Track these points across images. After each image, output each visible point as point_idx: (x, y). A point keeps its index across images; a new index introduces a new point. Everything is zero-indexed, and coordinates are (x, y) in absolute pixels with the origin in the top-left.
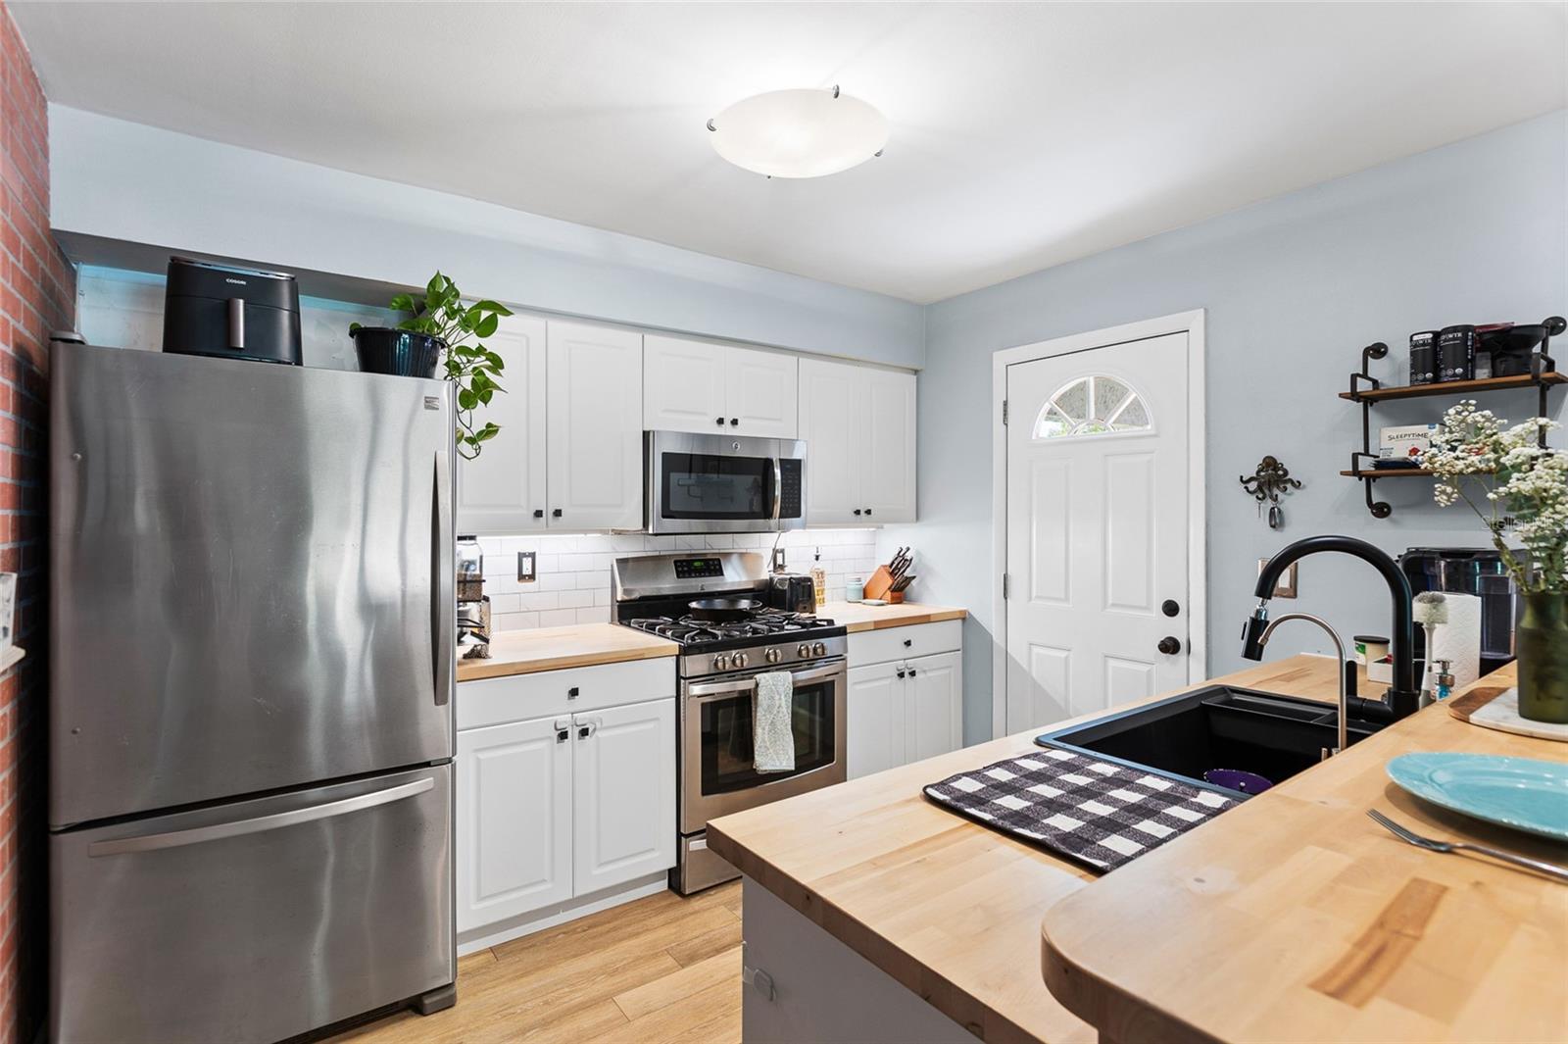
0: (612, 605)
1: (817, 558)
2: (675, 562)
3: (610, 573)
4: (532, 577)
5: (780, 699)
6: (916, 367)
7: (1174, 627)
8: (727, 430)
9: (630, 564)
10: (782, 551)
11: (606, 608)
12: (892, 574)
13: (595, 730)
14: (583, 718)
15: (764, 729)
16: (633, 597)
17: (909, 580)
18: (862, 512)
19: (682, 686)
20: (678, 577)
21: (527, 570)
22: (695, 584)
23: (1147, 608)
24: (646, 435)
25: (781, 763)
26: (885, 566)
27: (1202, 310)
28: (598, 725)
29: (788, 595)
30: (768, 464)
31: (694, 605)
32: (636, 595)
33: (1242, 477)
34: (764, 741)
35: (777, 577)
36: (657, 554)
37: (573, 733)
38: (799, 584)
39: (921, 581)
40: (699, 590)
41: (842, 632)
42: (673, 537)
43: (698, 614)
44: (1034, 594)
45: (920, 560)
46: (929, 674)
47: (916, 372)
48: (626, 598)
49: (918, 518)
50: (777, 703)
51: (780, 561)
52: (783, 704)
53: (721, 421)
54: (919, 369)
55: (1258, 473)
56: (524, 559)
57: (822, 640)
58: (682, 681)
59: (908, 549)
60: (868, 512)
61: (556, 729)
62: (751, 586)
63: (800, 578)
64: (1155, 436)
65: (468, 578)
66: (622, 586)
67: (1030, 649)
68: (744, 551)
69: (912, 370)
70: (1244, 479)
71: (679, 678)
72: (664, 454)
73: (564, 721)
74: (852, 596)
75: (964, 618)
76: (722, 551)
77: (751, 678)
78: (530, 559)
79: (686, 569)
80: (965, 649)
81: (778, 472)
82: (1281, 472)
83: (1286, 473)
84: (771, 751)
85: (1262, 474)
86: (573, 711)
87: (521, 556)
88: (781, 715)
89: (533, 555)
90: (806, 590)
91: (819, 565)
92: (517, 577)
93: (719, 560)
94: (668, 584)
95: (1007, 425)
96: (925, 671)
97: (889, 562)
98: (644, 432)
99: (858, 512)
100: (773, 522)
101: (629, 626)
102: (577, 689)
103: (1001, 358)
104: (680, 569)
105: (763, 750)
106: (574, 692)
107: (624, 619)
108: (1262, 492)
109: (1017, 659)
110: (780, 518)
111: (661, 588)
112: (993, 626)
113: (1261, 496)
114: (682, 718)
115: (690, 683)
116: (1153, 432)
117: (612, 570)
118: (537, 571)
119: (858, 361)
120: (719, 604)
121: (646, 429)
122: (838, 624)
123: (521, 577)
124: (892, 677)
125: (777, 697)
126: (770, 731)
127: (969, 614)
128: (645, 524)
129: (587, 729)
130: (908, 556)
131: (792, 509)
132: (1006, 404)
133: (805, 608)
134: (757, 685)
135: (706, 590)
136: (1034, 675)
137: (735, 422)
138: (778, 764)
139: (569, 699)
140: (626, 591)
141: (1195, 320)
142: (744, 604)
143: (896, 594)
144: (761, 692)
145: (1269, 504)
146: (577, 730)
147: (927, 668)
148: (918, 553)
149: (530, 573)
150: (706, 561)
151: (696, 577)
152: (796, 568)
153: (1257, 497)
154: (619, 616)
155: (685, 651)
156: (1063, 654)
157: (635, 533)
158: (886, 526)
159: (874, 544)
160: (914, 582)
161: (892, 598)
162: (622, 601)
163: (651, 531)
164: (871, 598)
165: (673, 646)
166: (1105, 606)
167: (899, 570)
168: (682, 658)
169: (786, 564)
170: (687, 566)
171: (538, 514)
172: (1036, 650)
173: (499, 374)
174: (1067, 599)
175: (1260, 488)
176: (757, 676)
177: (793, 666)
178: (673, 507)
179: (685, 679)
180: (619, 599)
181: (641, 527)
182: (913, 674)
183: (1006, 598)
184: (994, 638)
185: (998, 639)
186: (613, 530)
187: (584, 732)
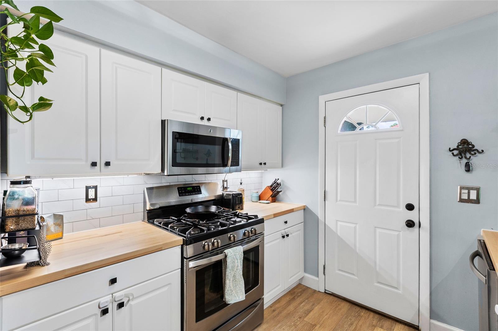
0: (144, 211)
1: (241, 184)
2: (178, 188)
3: (143, 194)
4: (95, 199)
5: (238, 262)
6: (283, 103)
7: (412, 215)
8: (205, 122)
9: (155, 190)
10: (226, 181)
11: (141, 213)
12: (272, 190)
13: (129, 301)
14: (120, 296)
15: (230, 280)
16: (156, 207)
17: (279, 192)
18: (263, 164)
19: (185, 263)
20: (180, 196)
21: (92, 195)
22: (188, 199)
23: (398, 206)
24: (163, 122)
25: (239, 298)
26: (269, 186)
27: (428, 73)
28: (131, 298)
29: (232, 201)
30: (225, 140)
31: (188, 210)
32: (157, 206)
33: (450, 148)
34: (230, 287)
35: (225, 193)
36: (168, 184)
37: (112, 308)
38: (236, 196)
39: (284, 193)
40: (190, 202)
41: (262, 221)
42: (177, 176)
43: (190, 216)
44: (339, 199)
45: (283, 184)
46: (293, 234)
47: (282, 105)
48: (152, 208)
49: (282, 166)
50: (236, 264)
51: (225, 186)
52: (239, 265)
53: (202, 118)
54: (283, 104)
55: (458, 146)
56: (90, 190)
57: (254, 227)
58: (185, 260)
59: (278, 179)
60: (265, 164)
61: (99, 308)
62: (213, 198)
63: (237, 194)
64: (402, 130)
65: (21, 213)
66: (149, 202)
67: (337, 222)
68: (210, 182)
69: (280, 104)
70: (451, 149)
71: (183, 258)
72: (173, 132)
73: (106, 301)
74: (255, 199)
75: (305, 209)
76: (200, 182)
77: (222, 253)
78: (94, 190)
79: (183, 191)
80: (305, 222)
81: (230, 145)
82: (470, 146)
83: (473, 146)
84: (234, 291)
85: (460, 147)
86: (112, 292)
87: (87, 188)
88: (238, 271)
89: (96, 188)
90: (239, 199)
91: (242, 187)
92: (85, 200)
93: (199, 186)
94: (174, 199)
95: (325, 127)
96: (291, 234)
97: (270, 185)
98: (162, 121)
99: (261, 164)
100: (227, 168)
101: (153, 223)
102: (116, 278)
103: (322, 99)
104: (180, 192)
105: (230, 292)
106: (113, 281)
107: (150, 219)
108: (461, 155)
109: (331, 227)
110: (231, 166)
111: (171, 202)
112: (319, 213)
113: (460, 157)
114: (185, 281)
115: (190, 261)
116: (401, 129)
117: (144, 193)
118: (98, 196)
119: (261, 98)
120: (201, 209)
121: (163, 119)
122: (260, 217)
123: (88, 200)
124: (280, 238)
125: (236, 261)
126: (233, 281)
127: (307, 207)
128: (163, 170)
129: (123, 303)
130: (279, 182)
131: (236, 162)
132: (325, 118)
133: (239, 207)
134: (226, 256)
135: (194, 201)
136: (339, 234)
137: (209, 119)
138: (238, 298)
139: (109, 285)
140: (152, 205)
141: (424, 79)
142: (213, 209)
143: (273, 198)
144: (229, 260)
145: (464, 161)
146: (116, 304)
147: (292, 232)
148: (282, 181)
149: (94, 197)
150: (193, 187)
151: (188, 195)
152: (233, 189)
153: (459, 158)
154: (148, 218)
155: (186, 243)
156: (353, 225)
157: (157, 175)
158: (268, 170)
159: (262, 177)
160: (280, 193)
161: (272, 200)
162: (149, 210)
163: (166, 174)
164: (262, 200)
165: (179, 239)
166: (375, 206)
167: (275, 188)
168: (185, 247)
169: (228, 187)
170: (184, 190)
171: (94, 164)
172: (339, 223)
173: (52, 64)
174: (355, 202)
175: (460, 154)
176: (226, 251)
177: (241, 242)
178: (178, 160)
179: (187, 259)
180: (148, 209)
181: (160, 171)
182: (288, 235)
183: (325, 201)
184: (319, 218)
185: (321, 218)
186: (144, 173)
187: (121, 305)
